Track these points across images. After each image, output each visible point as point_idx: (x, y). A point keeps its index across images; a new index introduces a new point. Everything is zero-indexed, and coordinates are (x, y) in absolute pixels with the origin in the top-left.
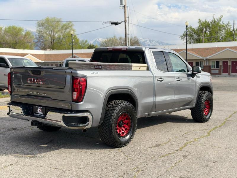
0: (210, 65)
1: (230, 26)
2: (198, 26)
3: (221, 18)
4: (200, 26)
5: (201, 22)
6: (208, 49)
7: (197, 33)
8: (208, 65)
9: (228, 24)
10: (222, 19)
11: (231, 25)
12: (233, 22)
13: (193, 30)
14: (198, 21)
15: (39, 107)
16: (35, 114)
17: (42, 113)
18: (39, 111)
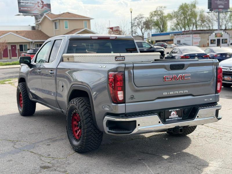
15: (174, 110)
16: (168, 120)
17: (177, 116)
18: (174, 115)
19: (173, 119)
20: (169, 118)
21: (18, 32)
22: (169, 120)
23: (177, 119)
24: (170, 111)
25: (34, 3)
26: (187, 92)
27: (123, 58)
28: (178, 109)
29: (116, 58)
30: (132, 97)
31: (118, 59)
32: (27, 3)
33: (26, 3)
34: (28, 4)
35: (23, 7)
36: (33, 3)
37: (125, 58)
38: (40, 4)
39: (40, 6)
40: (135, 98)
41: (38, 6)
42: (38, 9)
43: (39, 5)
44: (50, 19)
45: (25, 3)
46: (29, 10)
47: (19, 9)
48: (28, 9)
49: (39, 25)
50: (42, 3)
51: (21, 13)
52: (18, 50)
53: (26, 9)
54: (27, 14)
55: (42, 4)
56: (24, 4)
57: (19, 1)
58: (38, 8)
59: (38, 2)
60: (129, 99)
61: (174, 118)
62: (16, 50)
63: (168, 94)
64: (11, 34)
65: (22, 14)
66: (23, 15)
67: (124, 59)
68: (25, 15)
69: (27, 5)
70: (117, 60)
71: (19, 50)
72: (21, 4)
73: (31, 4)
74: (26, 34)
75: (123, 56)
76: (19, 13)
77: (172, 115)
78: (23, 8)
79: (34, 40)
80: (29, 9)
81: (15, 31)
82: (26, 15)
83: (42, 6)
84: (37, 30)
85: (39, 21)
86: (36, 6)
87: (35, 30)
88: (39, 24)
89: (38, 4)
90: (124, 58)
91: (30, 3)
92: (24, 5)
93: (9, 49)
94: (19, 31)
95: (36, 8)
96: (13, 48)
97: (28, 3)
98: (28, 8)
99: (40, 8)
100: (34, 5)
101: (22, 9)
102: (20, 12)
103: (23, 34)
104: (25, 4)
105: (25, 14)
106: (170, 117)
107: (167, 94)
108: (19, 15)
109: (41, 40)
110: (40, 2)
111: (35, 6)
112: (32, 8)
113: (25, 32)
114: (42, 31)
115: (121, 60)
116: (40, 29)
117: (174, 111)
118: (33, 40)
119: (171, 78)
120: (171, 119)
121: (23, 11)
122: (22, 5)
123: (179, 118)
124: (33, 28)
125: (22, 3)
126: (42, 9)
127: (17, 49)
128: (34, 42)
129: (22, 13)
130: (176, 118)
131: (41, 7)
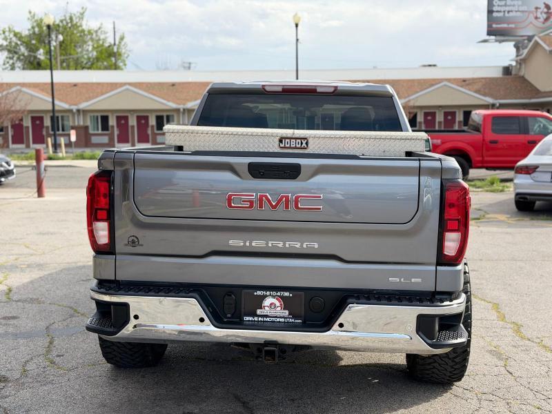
0: (86, 124)
1: (105, 33)
2: (30, 27)
3: (83, 13)
4: (33, 28)
5: (36, 18)
6: (75, 85)
7: (28, 45)
8: (81, 123)
9: (99, 29)
10: (85, 14)
11: (106, 30)
12: (112, 26)
13: (19, 36)
14: (29, 16)
15: (274, 293)
16: (251, 319)
17: (287, 312)
18: (272, 306)
19: (268, 319)
20: (255, 315)
21: (467, 82)
22: (256, 319)
23: (282, 320)
24: (259, 293)
25: (526, 11)
26: (316, 246)
27: (302, 143)
28: (287, 294)
29: (281, 141)
30: (133, 242)
31: (286, 143)
32: (509, 12)
33: (506, 13)
34: (511, 14)
35: (499, 21)
36: (523, 12)
37: (307, 143)
38: (541, 13)
39: (539, 18)
40: (142, 245)
41: (536, 18)
42: (534, 25)
43: (539, 15)
44: (547, 48)
45: (504, 12)
46: (511, 28)
47: (489, 26)
48: (510, 26)
49: (520, 64)
50: (546, 10)
51: (493, 35)
52: (460, 122)
53: (505, 25)
54: (506, 38)
55: (546, 13)
56: (501, 14)
57: (490, 9)
58: (534, 21)
59: (537, 8)
60: (126, 245)
61: (276, 317)
62: (454, 122)
63: (248, 244)
64: (445, 85)
65: (493, 37)
66: (496, 41)
67: (304, 144)
68: (501, 42)
69: (509, 17)
70: (285, 148)
71: (462, 124)
72: (495, 14)
73: (519, 14)
74: (486, 85)
75: (302, 136)
76: (488, 37)
77: (266, 308)
78: (496, 24)
79: (500, 99)
80: (513, 26)
81: (460, 79)
82: (503, 41)
83: (545, 16)
84: (516, 75)
85: (522, 54)
86: (532, 17)
87: (511, 74)
88: (521, 60)
89: (536, 12)
90: (304, 142)
91: (516, 11)
92: (500, 17)
93: (440, 120)
94: (469, 79)
95: (531, 23)
96: (449, 118)
97: (512, 11)
98: (508, 24)
99: (539, 24)
100: (527, 14)
101: (494, 26)
102: (489, 33)
103: (476, 87)
104: (504, 15)
105: (502, 38)
106: (259, 312)
107: (242, 244)
108: (485, 41)
109: (516, 99)
110: (543, 6)
111: (528, 17)
112: (520, 22)
113: (483, 81)
114: (527, 77)
115: (296, 148)
116: (522, 74)
117: (274, 297)
118: (496, 99)
119: (251, 203)
120: (260, 319)
121: (497, 30)
122: (497, 17)
123: (291, 320)
124: (507, 70)
125: (497, 11)
126: (544, 23)
127: (457, 120)
128: (498, 105)
129: (495, 35)
130: (281, 317)
131: (542, 20)
